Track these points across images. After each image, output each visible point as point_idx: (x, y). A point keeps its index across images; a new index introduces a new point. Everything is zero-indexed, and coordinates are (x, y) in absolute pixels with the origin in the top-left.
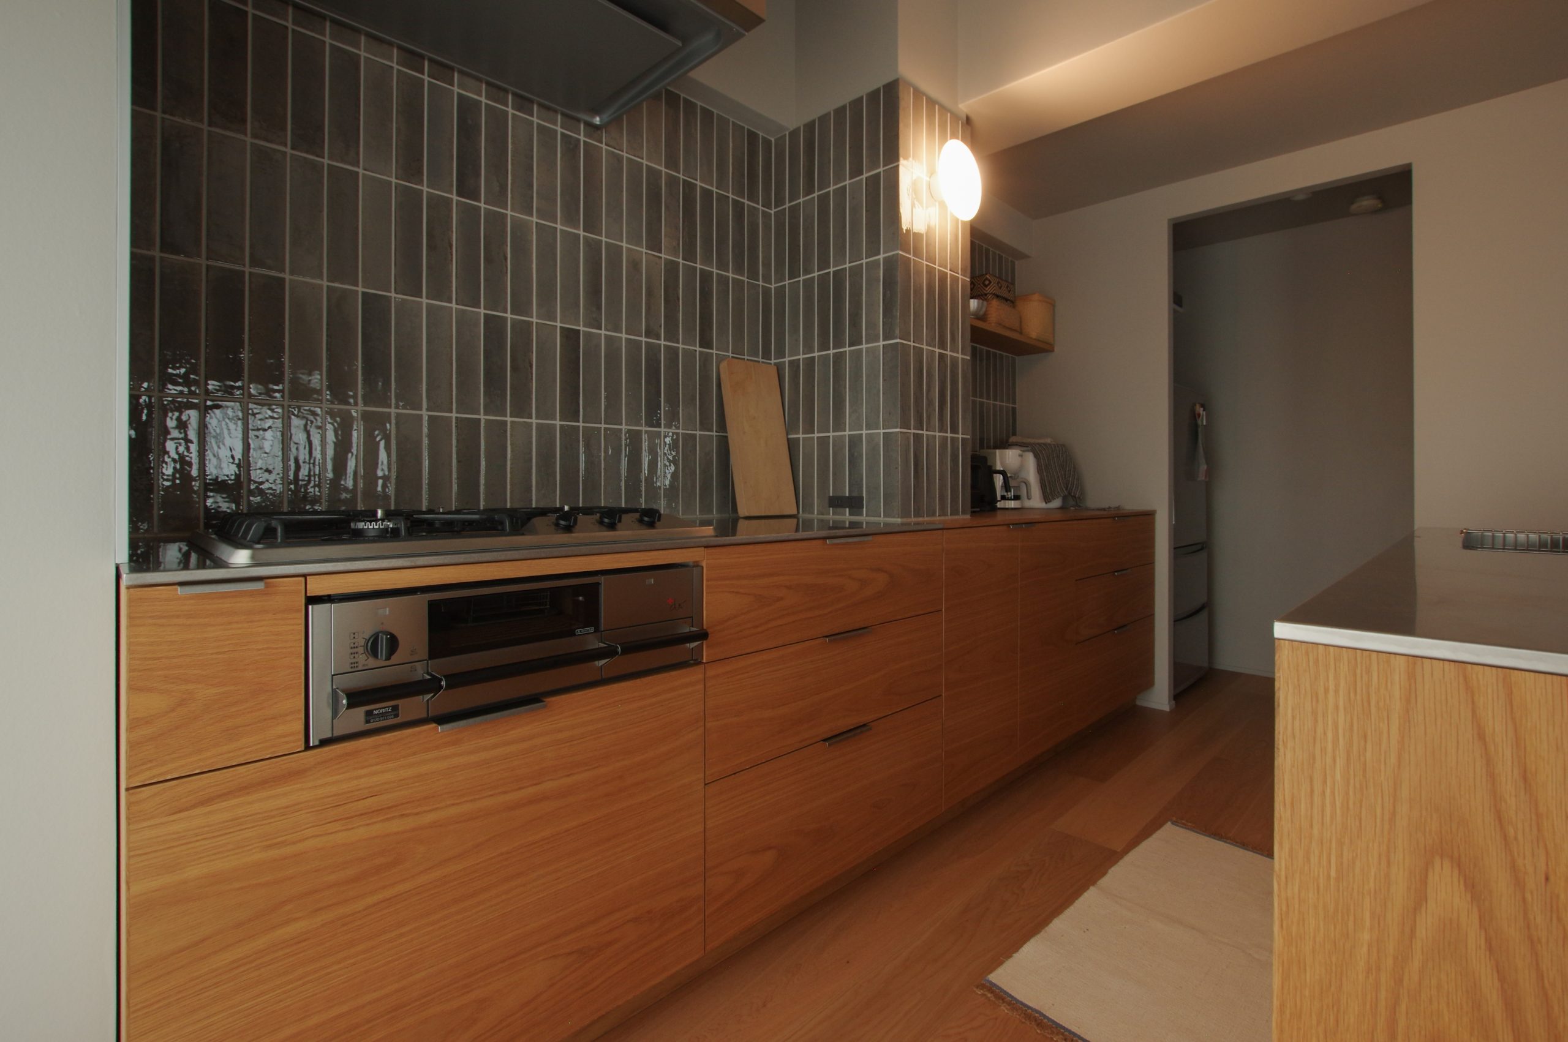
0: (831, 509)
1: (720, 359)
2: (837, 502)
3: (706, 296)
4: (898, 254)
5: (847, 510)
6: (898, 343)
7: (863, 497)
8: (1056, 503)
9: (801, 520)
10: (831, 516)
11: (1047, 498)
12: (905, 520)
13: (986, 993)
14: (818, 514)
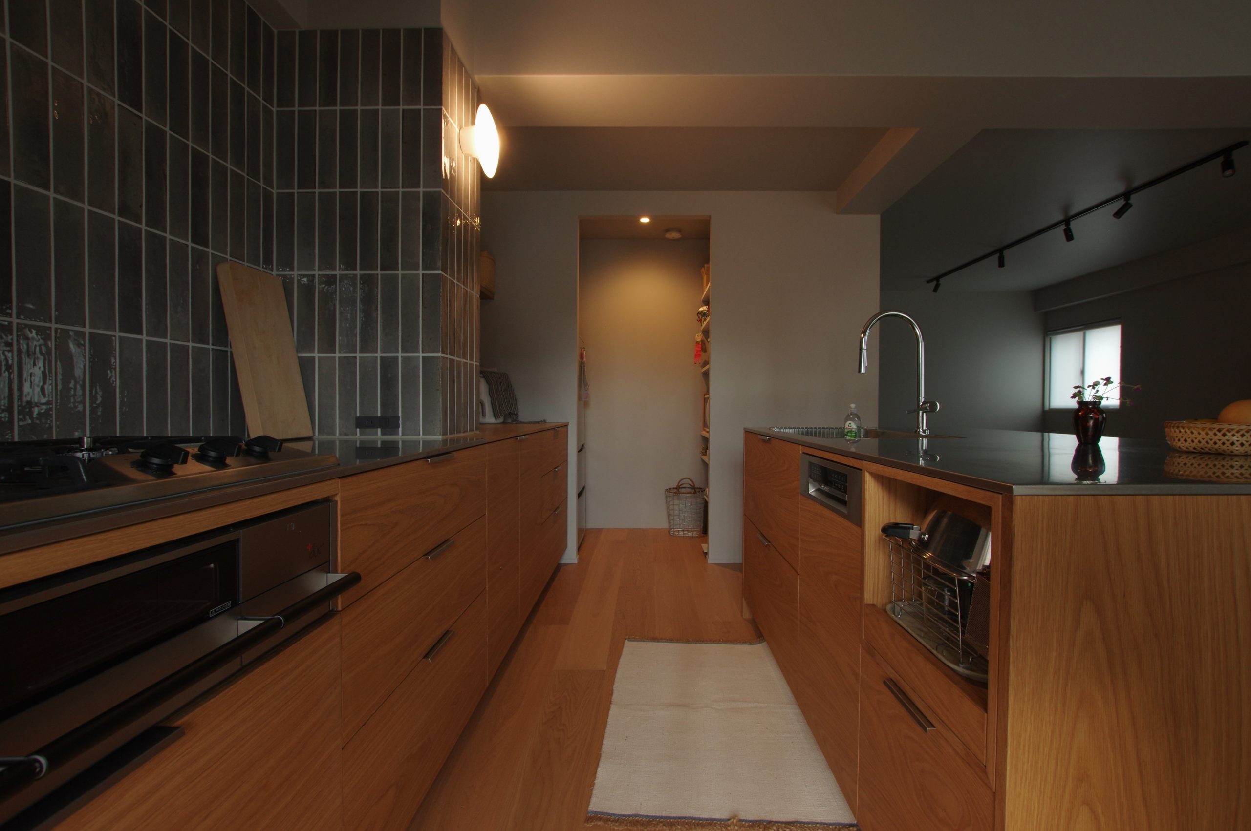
0: (358, 430)
1: (218, 261)
2: (365, 423)
3: (200, 183)
4: (440, 192)
5: (379, 430)
6: (440, 274)
7: (399, 417)
8: (501, 420)
9: (317, 443)
10: (358, 436)
11: (496, 416)
12: (445, 437)
13: (596, 823)
14: (340, 435)
